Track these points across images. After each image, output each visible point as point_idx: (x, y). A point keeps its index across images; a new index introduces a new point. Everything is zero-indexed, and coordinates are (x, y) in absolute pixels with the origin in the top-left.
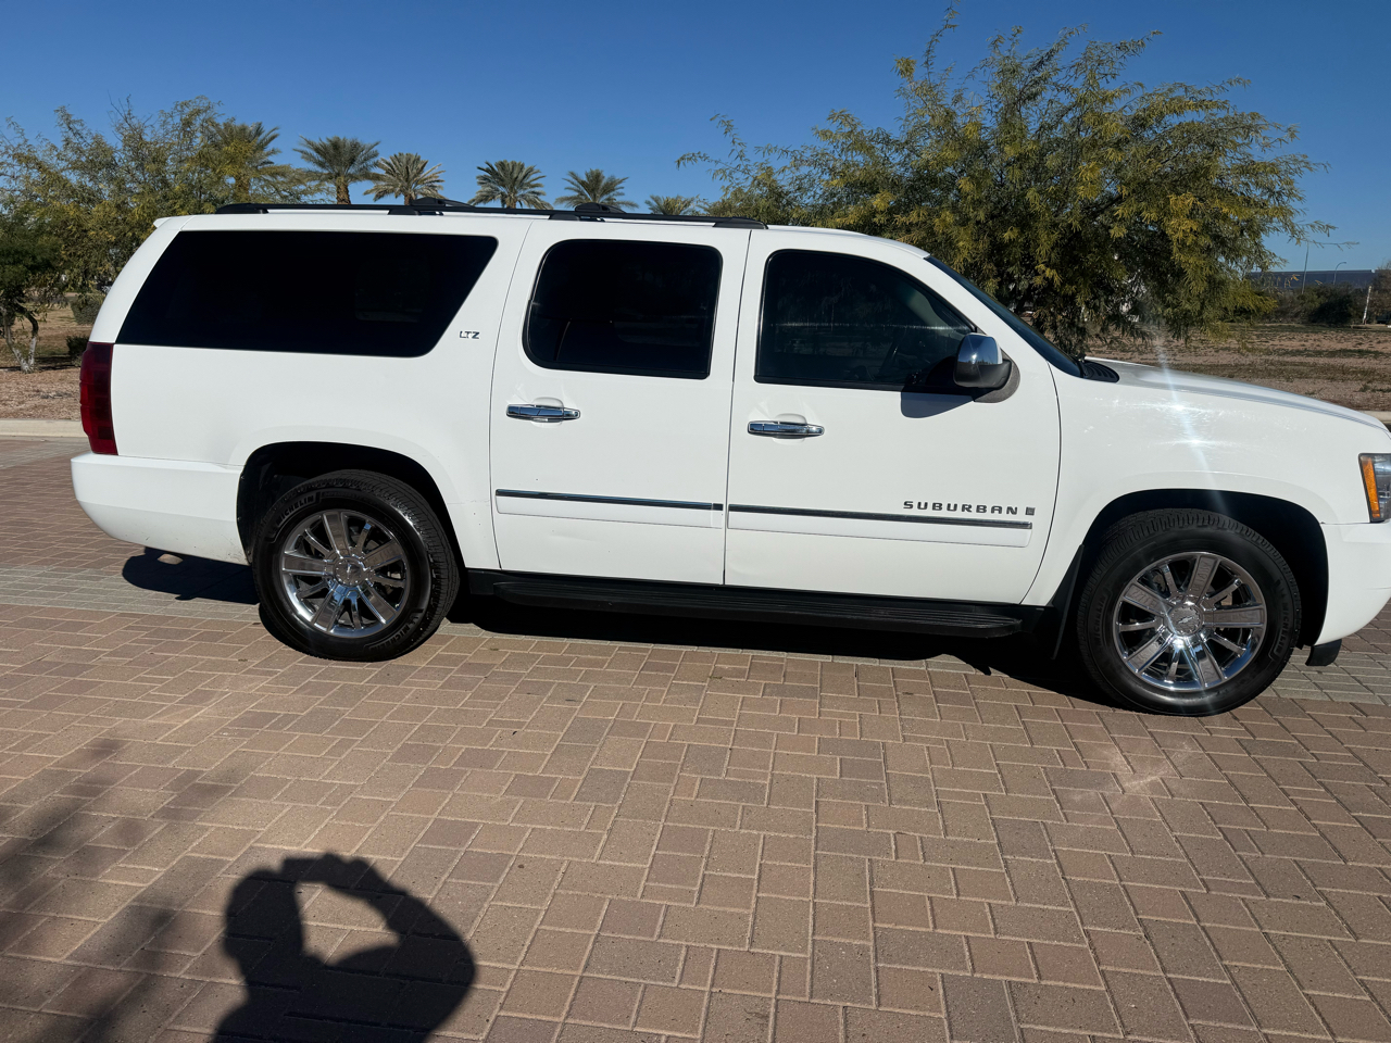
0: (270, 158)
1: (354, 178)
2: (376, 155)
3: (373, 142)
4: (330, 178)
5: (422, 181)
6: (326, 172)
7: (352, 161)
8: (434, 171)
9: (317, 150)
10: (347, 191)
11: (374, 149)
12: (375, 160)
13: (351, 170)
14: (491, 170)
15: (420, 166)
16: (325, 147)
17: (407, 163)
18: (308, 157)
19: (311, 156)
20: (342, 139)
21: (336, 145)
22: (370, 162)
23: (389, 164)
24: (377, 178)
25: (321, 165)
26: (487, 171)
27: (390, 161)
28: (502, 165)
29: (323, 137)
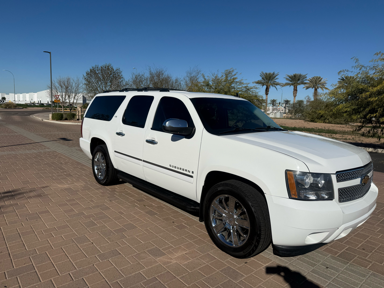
0: (276, 80)
1: (299, 84)
2: (306, 77)
3: (306, 74)
4: (292, 84)
5: (320, 84)
6: (291, 83)
7: (299, 80)
8: (324, 81)
9: (290, 77)
10: (297, 88)
11: (306, 76)
12: (306, 79)
13: (299, 82)
14: (343, 79)
15: (320, 79)
16: (292, 76)
17: (316, 79)
18: (287, 79)
19: (288, 79)
20: (297, 74)
21: (295, 76)
22: (304, 80)
23: (311, 80)
24: (305, 83)
25: (291, 81)
26: (341, 79)
27: (311, 79)
28: (346, 78)
29: (292, 74)
